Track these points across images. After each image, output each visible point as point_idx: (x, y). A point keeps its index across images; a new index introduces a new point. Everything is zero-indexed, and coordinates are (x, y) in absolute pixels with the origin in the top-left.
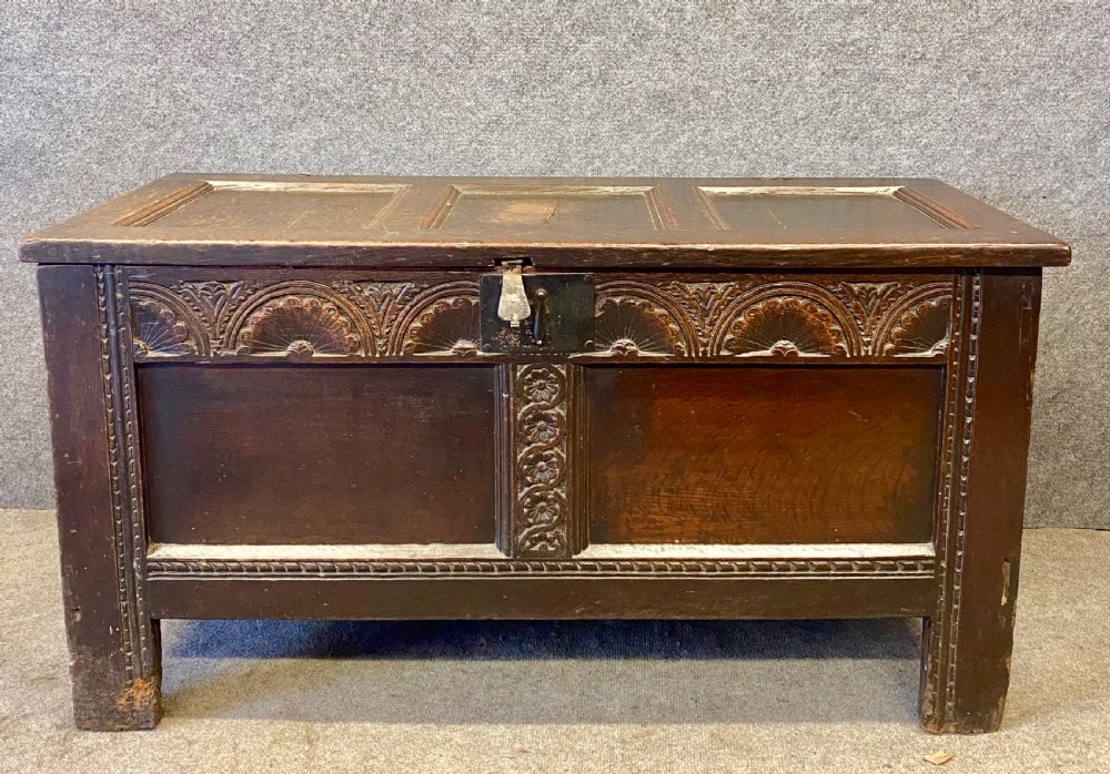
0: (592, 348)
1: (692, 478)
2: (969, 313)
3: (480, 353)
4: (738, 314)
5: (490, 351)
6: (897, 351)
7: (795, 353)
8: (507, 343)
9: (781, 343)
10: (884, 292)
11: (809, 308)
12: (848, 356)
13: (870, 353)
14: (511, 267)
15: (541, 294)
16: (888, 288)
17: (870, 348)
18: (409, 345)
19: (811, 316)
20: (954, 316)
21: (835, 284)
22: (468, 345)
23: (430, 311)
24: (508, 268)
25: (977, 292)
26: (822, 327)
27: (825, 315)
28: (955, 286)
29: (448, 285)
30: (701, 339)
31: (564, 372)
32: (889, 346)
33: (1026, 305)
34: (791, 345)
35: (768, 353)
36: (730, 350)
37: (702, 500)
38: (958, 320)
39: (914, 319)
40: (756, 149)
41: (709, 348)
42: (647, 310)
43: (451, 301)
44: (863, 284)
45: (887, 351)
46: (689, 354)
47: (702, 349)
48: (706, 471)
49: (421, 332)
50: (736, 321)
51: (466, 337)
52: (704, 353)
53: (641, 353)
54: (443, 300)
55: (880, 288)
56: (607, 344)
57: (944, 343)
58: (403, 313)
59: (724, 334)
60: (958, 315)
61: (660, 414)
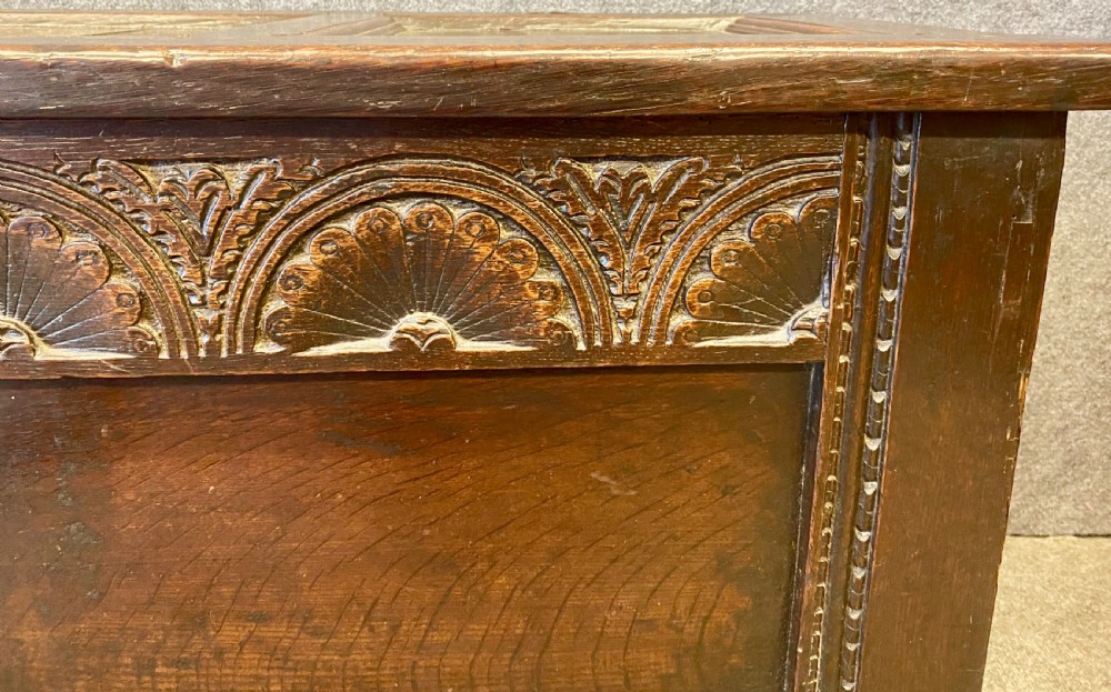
1: (230, 634)
2: (881, 235)
4: (295, 247)
6: (702, 331)
7: (446, 345)
9: (412, 320)
10: (667, 185)
11: (476, 229)
12: (581, 346)
13: (635, 339)
16: (679, 173)
17: (635, 326)
19: (485, 249)
20: (844, 241)
21: (539, 163)
25: (903, 181)
26: (512, 277)
27: (516, 247)
28: (849, 166)
30: (201, 314)
32: (679, 320)
33: (1020, 212)
34: (440, 324)
35: (380, 344)
36: (279, 341)
37: (258, 678)
38: (854, 252)
39: (742, 254)
41: (223, 337)
42: (38, 240)
44: (614, 165)
45: (678, 334)
46: (174, 352)
47: (204, 339)
48: (262, 618)
50: (287, 266)
52: (213, 348)
53: (48, 353)
55: (656, 173)
57: (816, 311)
59: (261, 302)
60: (853, 242)
61: (130, 496)
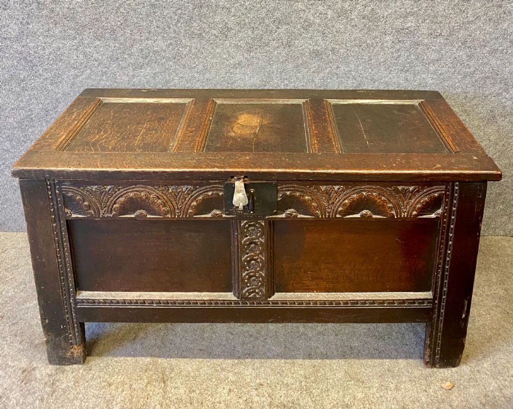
0: (276, 213)
1: (323, 266)
2: (452, 198)
3: (224, 216)
4: (345, 199)
5: (229, 215)
6: (418, 215)
7: (371, 216)
8: (236, 212)
9: (364, 212)
10: (413, 191)
11: (378, 197)
12: (396, 217)
13: (406, 216)
14: (239, 179)
15: (252, 192)
16: (415, 189)
17: (406, 213)
18: (191, 213)
19: (379, 201)
20: (445, 200)
21: (390, 187)
22: (218, 212)
23: (200, 198)
24: (237, 180)
25: (457, 190)
26: (384, 205)
27: (385, 200)
28: (446, 188)
29: (208, 187)
30: (327, 210)
31: (263, 224)
32: (415, 213)
33: (479, 195)
34: (369, 212)
35: (358, 216)
36: (340, 215)
37: (327, 275)
38: (447, 202)
39: (427, 202)
40: (361, 76)
41: (331, 214)
42: (302, 198)
43: (210, 193)
44: (403, 187)
45: (414, 215)
46: (322, 216)
47: (327, 214)
48: (329, 263)
49: (196, 207)
50: (344, 202)
51: (217, 209)
52: (329, 216)
53: (300, 216)
54: (206, 193)
55: (411, 188)
56: (284, 212)
57: (440, 211)
58: (187, 199)
59: (338, 208)
60: (447, 200)
61: (308, 240)
